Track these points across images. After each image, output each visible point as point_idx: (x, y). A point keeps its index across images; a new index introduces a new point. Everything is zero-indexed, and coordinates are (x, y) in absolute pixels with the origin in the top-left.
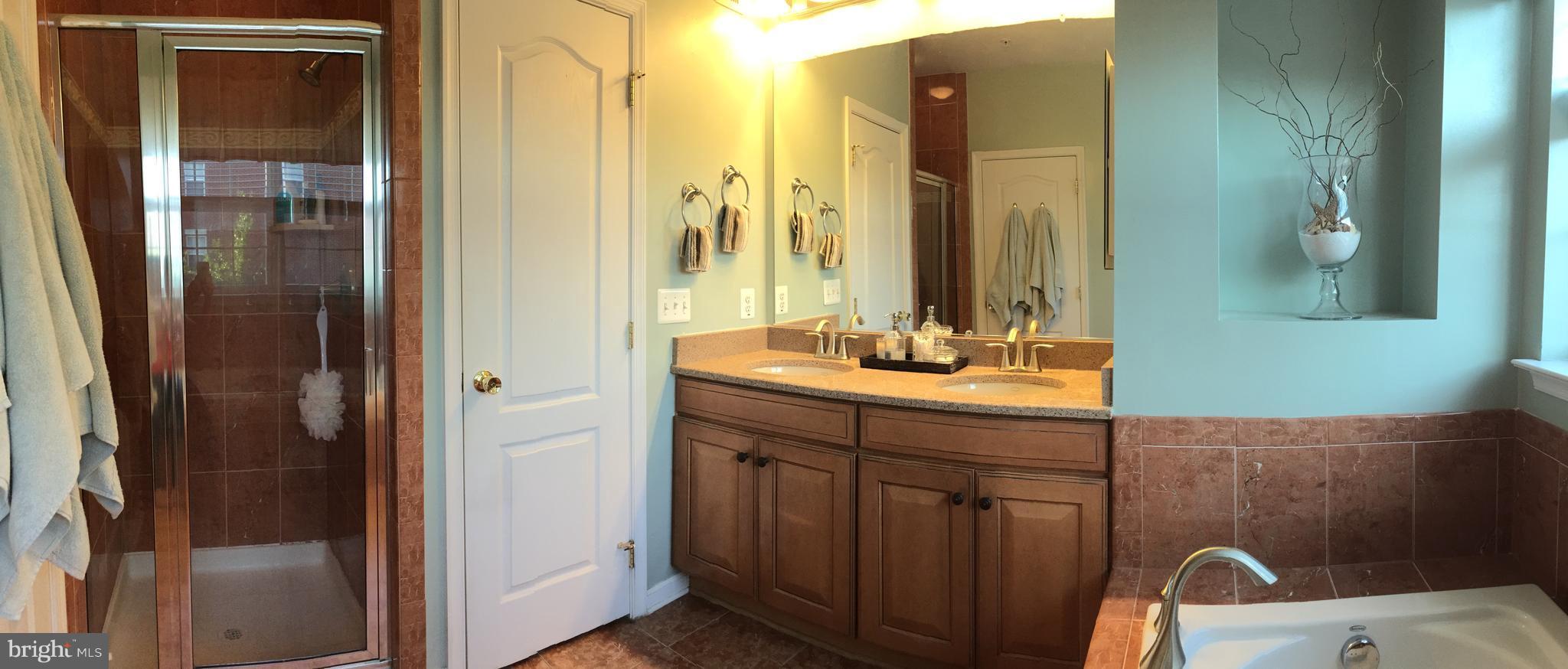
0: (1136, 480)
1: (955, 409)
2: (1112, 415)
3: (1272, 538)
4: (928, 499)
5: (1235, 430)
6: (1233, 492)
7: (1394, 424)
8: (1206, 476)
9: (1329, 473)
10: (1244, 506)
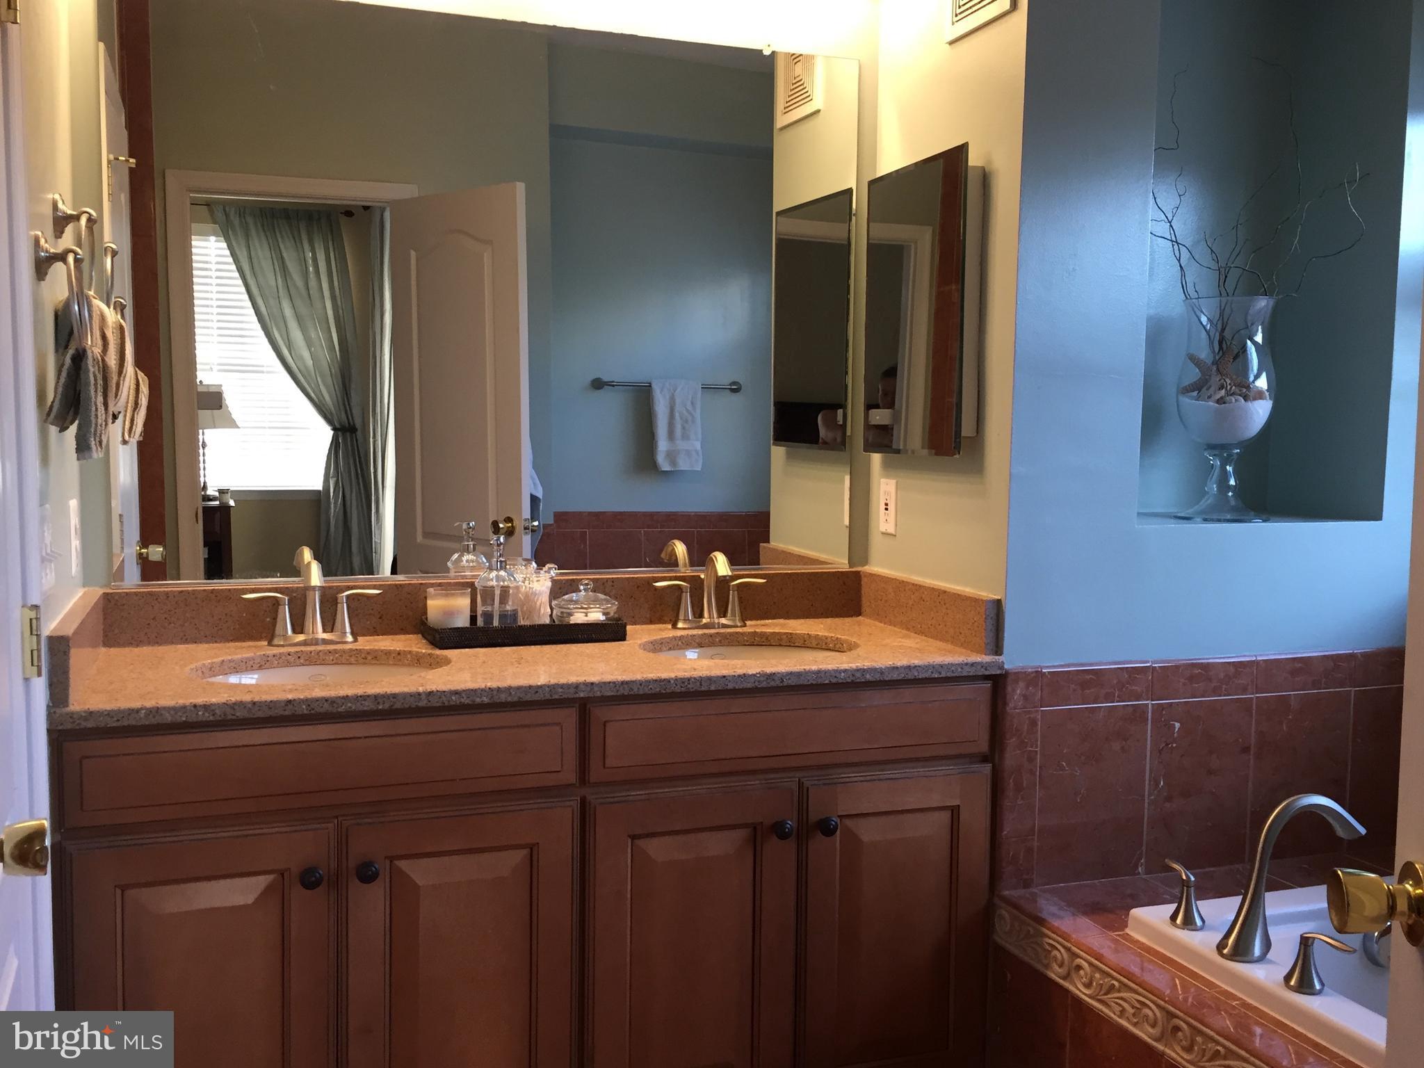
0: (1031, 760)
1: (778, 683)
2: (1006, 667)
3: (1187, 828)
4: (720, 845)
5: (1150, 678)
6: (1145, 765)
7: (1332, 664)
8: (1116, 746)
9: (1255, 732)
10: (1157, 784)
